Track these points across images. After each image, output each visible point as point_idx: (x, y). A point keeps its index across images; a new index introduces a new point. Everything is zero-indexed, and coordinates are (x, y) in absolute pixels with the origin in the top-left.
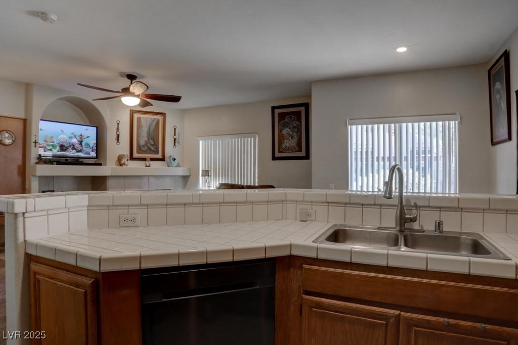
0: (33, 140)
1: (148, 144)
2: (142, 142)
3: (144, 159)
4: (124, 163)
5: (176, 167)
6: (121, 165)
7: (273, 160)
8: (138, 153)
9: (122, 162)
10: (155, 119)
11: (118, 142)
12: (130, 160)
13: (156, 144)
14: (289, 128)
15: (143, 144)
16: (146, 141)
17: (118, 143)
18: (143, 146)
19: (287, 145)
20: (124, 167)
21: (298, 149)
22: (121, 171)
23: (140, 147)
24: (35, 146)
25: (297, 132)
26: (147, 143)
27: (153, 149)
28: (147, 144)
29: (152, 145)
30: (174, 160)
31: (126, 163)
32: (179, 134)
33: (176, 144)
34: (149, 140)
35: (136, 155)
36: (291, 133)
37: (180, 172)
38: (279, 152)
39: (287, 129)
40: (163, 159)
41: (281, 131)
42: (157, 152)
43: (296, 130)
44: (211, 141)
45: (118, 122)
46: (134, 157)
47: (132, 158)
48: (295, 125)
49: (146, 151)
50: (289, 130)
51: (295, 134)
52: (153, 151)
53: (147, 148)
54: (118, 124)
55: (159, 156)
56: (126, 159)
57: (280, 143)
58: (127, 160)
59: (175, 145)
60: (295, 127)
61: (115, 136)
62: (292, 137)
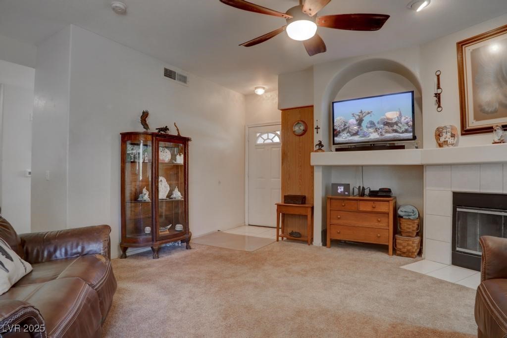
0: (315, 126)
2: (485, 96)
4: (446, 142)
6: (440, 145)
8: (477, 118)
9: (442, 139)
11: (439, 106)
12: (462, 134)
15: (487, 100)
16: (494, 92)
17: (439, 109)
18: (488, 103)
20: (445, 148)
23: (480, 106)
24: (317, 133)
26: (496, 94)
28: (498, 96)
31: (450, 140)
35: (472, 124)
45: (438, 73)
46: (468, 128)
47: (466, 132)
49: (495, 111)
53: (497, 106)
54: (438, 76)
56: (449, 134)
58: (453, 136)
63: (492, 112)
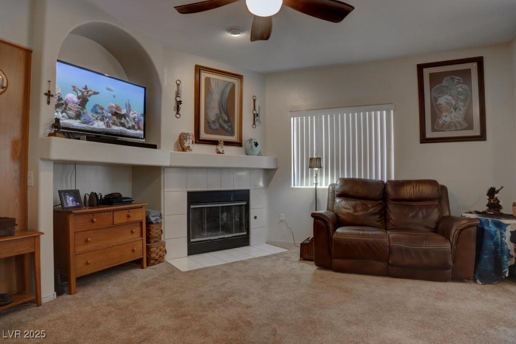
0: (44, 90)
1: (221, 120)
2: (212, 117)
3: (215, 143)
4: (189, 147)
5: (258, 155)
6: (184, 150)
7: (422, 142)
8: (206, 132)
9: (186, 145)
10: (230, 82)
11: (178, 113)
12: (196, 142)
13: (230, 121)
14: (451, 95)
15: (213, 119)
16: (217, 115)
17: (178, 116)
18: (214, 122)
19: (448, 119)
20: (188, 152)
21: (466, 125)
22: (184, 159)
23: (208, 123)
24: (48, 103)
25: (465, 101)
26: (218, 117)
27: (226, 127)
28: (219, 119)
29: (225, 121)
30: (256, 144)
31: (191, 146)
32: (259, 108)
33: (256, 123)
34: (221, 113)
35: (204, 135)
36: (454, 102)
37: (265, 162)
38: (433, 130)
39: (446, 96)
40: (239, 144)
41: (436, 100)
42: (232, 134)
43: (462, 97)
44: (312, 119)
45: (178, 82)
46: (201, 138)
47: (198, 140)
48: (460, 89)
49: (217, 130)
50: (450, 98)
51: (461, 104)
52: (226, 130)
53: (218, 125)
54: (178, 85)
55: (234, 138)
56: (190, 141)
57: (435, 117)
58: (192, 143)
59: (254, 124)
60: (460, 93)
61: (174, 104)
62: (455, 109)
63: (215, 130)
